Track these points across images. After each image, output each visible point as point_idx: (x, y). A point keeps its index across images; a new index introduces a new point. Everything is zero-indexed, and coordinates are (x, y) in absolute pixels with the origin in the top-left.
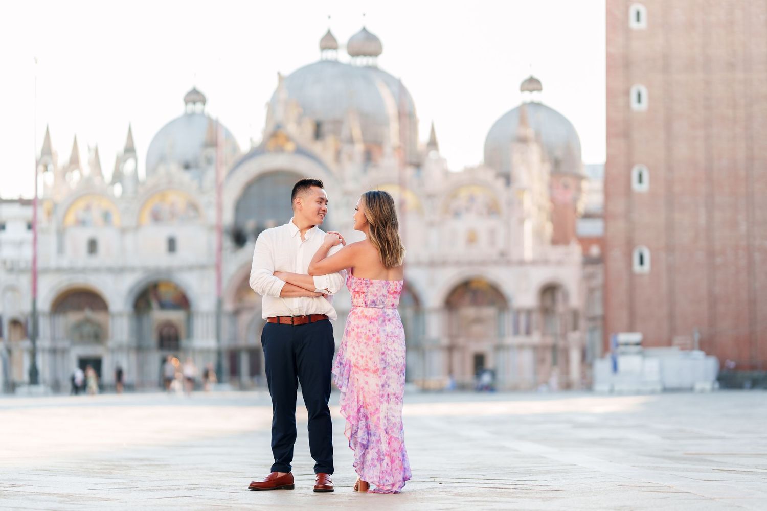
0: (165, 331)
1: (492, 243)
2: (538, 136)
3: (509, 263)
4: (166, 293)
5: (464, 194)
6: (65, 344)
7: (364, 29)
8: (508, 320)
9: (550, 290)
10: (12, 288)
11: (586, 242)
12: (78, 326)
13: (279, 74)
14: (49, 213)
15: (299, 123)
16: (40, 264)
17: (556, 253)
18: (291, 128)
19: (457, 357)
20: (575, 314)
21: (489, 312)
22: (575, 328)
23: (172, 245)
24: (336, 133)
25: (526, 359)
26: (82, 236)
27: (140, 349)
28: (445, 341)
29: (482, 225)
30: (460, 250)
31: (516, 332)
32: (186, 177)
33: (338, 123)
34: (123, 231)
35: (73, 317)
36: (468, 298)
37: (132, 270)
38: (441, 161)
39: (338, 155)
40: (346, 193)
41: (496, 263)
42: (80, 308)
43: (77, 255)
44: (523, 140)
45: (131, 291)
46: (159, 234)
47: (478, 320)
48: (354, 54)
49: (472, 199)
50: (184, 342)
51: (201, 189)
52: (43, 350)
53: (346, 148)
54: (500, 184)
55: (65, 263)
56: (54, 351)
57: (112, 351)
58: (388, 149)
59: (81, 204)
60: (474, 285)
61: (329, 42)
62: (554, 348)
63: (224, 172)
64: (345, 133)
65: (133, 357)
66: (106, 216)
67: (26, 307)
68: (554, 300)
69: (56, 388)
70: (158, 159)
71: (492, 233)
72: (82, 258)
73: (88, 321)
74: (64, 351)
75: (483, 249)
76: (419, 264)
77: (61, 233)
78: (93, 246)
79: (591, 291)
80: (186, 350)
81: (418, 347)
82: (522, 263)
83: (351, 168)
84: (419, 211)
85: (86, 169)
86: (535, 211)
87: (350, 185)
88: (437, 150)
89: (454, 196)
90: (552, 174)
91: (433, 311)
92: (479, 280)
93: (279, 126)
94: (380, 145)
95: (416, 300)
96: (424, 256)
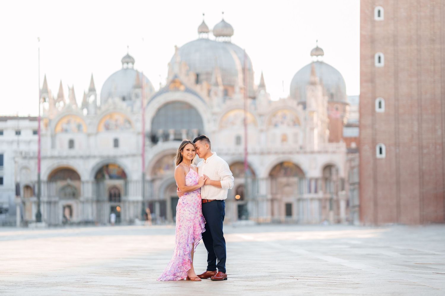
0: (113, 192)
1: (296, 141)
2: (321, 80)
3: (305, 153)
4: (114, 171)
5: (280, 114)
6: (57, 199)
7: (223, 21)
8: (305, 184)
9: (328, 168)
10: (26, 168)
11: (348, 140)
12: (63, 188)
13: (176, 46)
14: (47, 125)
15: (187, 75)
16: (43, 154)
17: (332, 147)
18: (183, 78)
19: (276, 205)
20: (343, 181)
21: (294, 180)
22: (343, 189)
23: (116, 143)
24: (208, 80)
25: (315, 205)
26: (64, 139)
27: (98, 201)
28: (269, 197)
29: (290, 131)
30: (278, 145)
31: (310, 192)
32: (124, 104)
33: (209, 74)
34: (89, 135)
35: (60, 184)
36: (283, 171)
37: (94, 157)
38: (267, 95)
39: (209, 91)
40: (214, 114)
41: (298, 153)
42: (64, 179)
43: (62, 149)
44: (313, 84)
45: (93, 169)
46: (110, 137)
47: (288, 185)
48: (217, 35)
49: (284, 117)
50: (123, 198)
51: (132, 111)
52: (44, 202)
53: (213, 89)
54: (300, 107)
55: (56, 153)
56: (49, 203)
57: (83, 203)
58: (237, 89)
59: (65, 120)
60: (285, 165)
61: (203, 29)
62: (331, 200)
63: (145, 102)
64: (213, 80)
65: (95, 206)
66: (79, 127)
67: (35, 178)
68: (331, 174)
70: (108, 95)
71: (296, 135)
72: (65, 151)
73: (69, 186)
74: (56, 203)
75: (290, 145)
76: (255, 153)
77: (53, 137)
78: (71, 144)
79: (352, 168)
80: (125, 202)
81: (254, 200)
82: (312, 152)
83: (217, 100)
84: (255, 123)
85: (67, 100)
86: (319, 123)
87: (216, 110)
88: (265, 90)
89: (274, 115)
90: (329, 102)
91: (263, 179)
92: (288, 162)
93: (176, 76)
94: (233, 87)
95: (253, 173)
96: (258, 149)
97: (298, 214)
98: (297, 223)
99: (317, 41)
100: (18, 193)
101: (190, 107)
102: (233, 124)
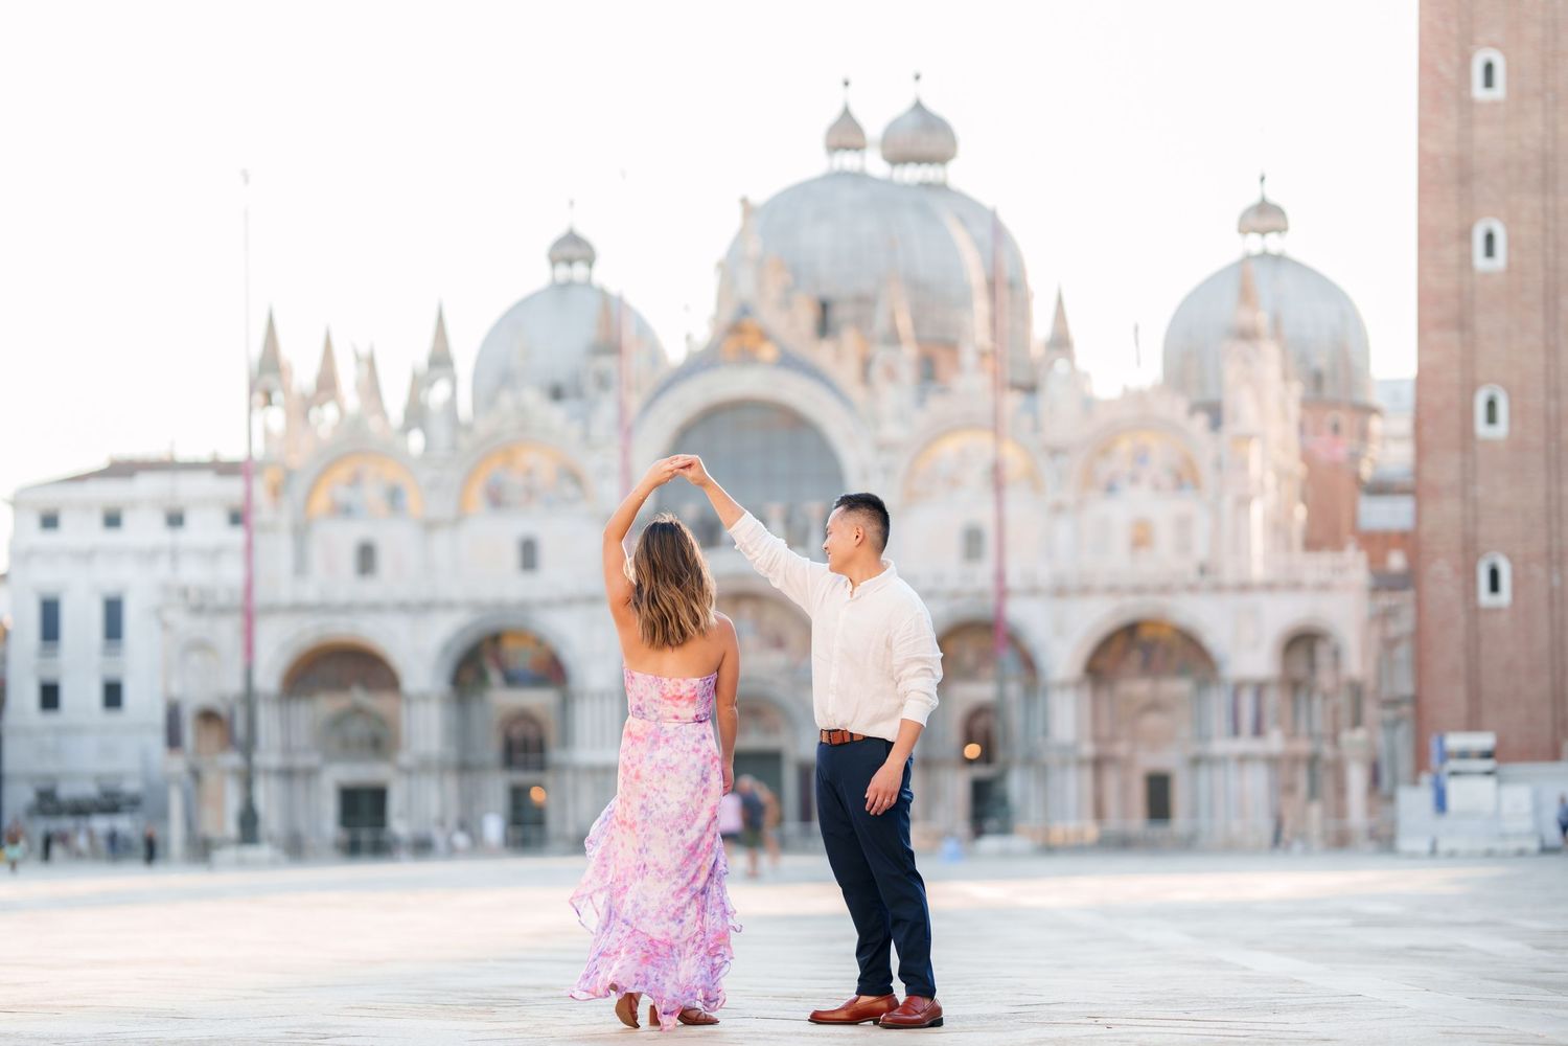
0: (517, 732)
1: (1184, 547)
2: (1276, 322)
3: (1218, 588)
4: (520, 656)
5: (1125, 446)
6: (314, 759)
7: (918, 106)
8: (1217, 704)
9: (1303, 643)
10: (202, 646)
11: (1376, 543)
12: (338, 722)
13: (744, 201)
14: (276, 491)
15: (786, 304)
16: (261, 596)
17: (1316, 566)
18: (769, 316)
19: (1112, 781)
20: (1356, 691)
21: (1180, 687)
22: (1357, 722)
23: (528, 555)
24: (862, 323)
25: (1255, 784)
26: (343, 538)
27: (465, 768)
28: (1088, 749)
29: (1162, 510)
30: (1117, 561)
31: (1235, 731)
32: (556, 414)
33: (865, 301)
34: (430, 526)
35: (327, 705)
36: (1136, 657)
37: (449, 606)
38: (1077, 378)
39: (866, 365)
40: (882, 447)
41: (1192, 588)
42: (340, 685)
43: (331, 575)
44: (1247, 335)
45: (446, 649)
46: (505, 532)
47: (1154, 706)
48: (897, 159)
49: (1141, 457)
50: (555, 755)
51: (586, 437)
52: (267, 772)
53: (882, 354)
54: (1201, 421)
55: (310, 592)
56: (288, 774)
57: (408, 772)
58: (968, 357)
59: (343, 472)
60: (1146, 634)
61: (845, 134)
62: (1313, 761)
63: (635, 403)
64: (881, 323)
65: (451, 784)
66: (394, 496)
67: (233, 684)
68: (1312, 666)
69: (295, 848)
70: (498, 378)
71: (1183, 524)
72: (345, 584)
73: (358, 711)
74: (310, 773)
75: (1163, 560)
76: (1033, 591)
77: (301, 533)
78: (366, 558)
79: (1389, 644)
80: (561, 768)
81: (1031, 761)
82: (1244, 587)
83: (895, 394)
84: (1034, 480)
85: (351, 400)
86: (1270, 480)
87: (892, 431)
88: (1070, 357)
89: (1105, 450)
90: (1305, 404)
91: (1063, 686)
92: (1156, 623)
93: (745, 310)
94: (952, 347)
95: (1029, 664)
96: (1044, 575)
97: (1194, 813)
98: (1188, 845)
99: (1263, 179)
100: (173, 739)
101: (795, 423)
102: (954, 482)
